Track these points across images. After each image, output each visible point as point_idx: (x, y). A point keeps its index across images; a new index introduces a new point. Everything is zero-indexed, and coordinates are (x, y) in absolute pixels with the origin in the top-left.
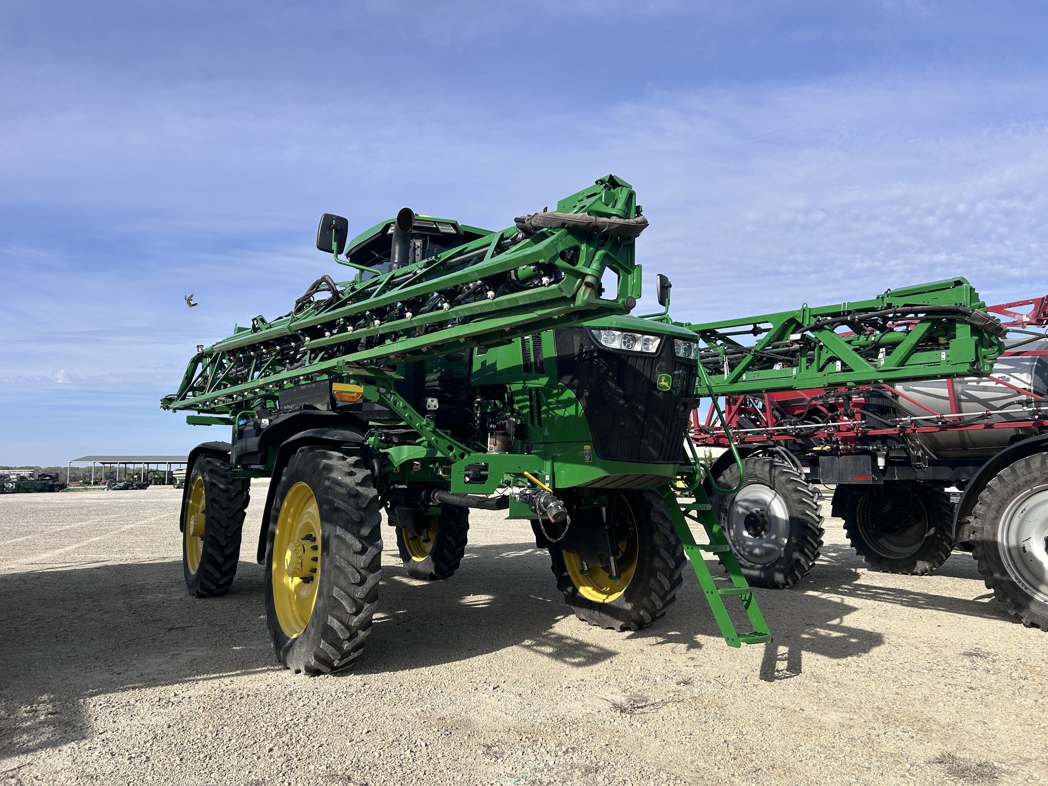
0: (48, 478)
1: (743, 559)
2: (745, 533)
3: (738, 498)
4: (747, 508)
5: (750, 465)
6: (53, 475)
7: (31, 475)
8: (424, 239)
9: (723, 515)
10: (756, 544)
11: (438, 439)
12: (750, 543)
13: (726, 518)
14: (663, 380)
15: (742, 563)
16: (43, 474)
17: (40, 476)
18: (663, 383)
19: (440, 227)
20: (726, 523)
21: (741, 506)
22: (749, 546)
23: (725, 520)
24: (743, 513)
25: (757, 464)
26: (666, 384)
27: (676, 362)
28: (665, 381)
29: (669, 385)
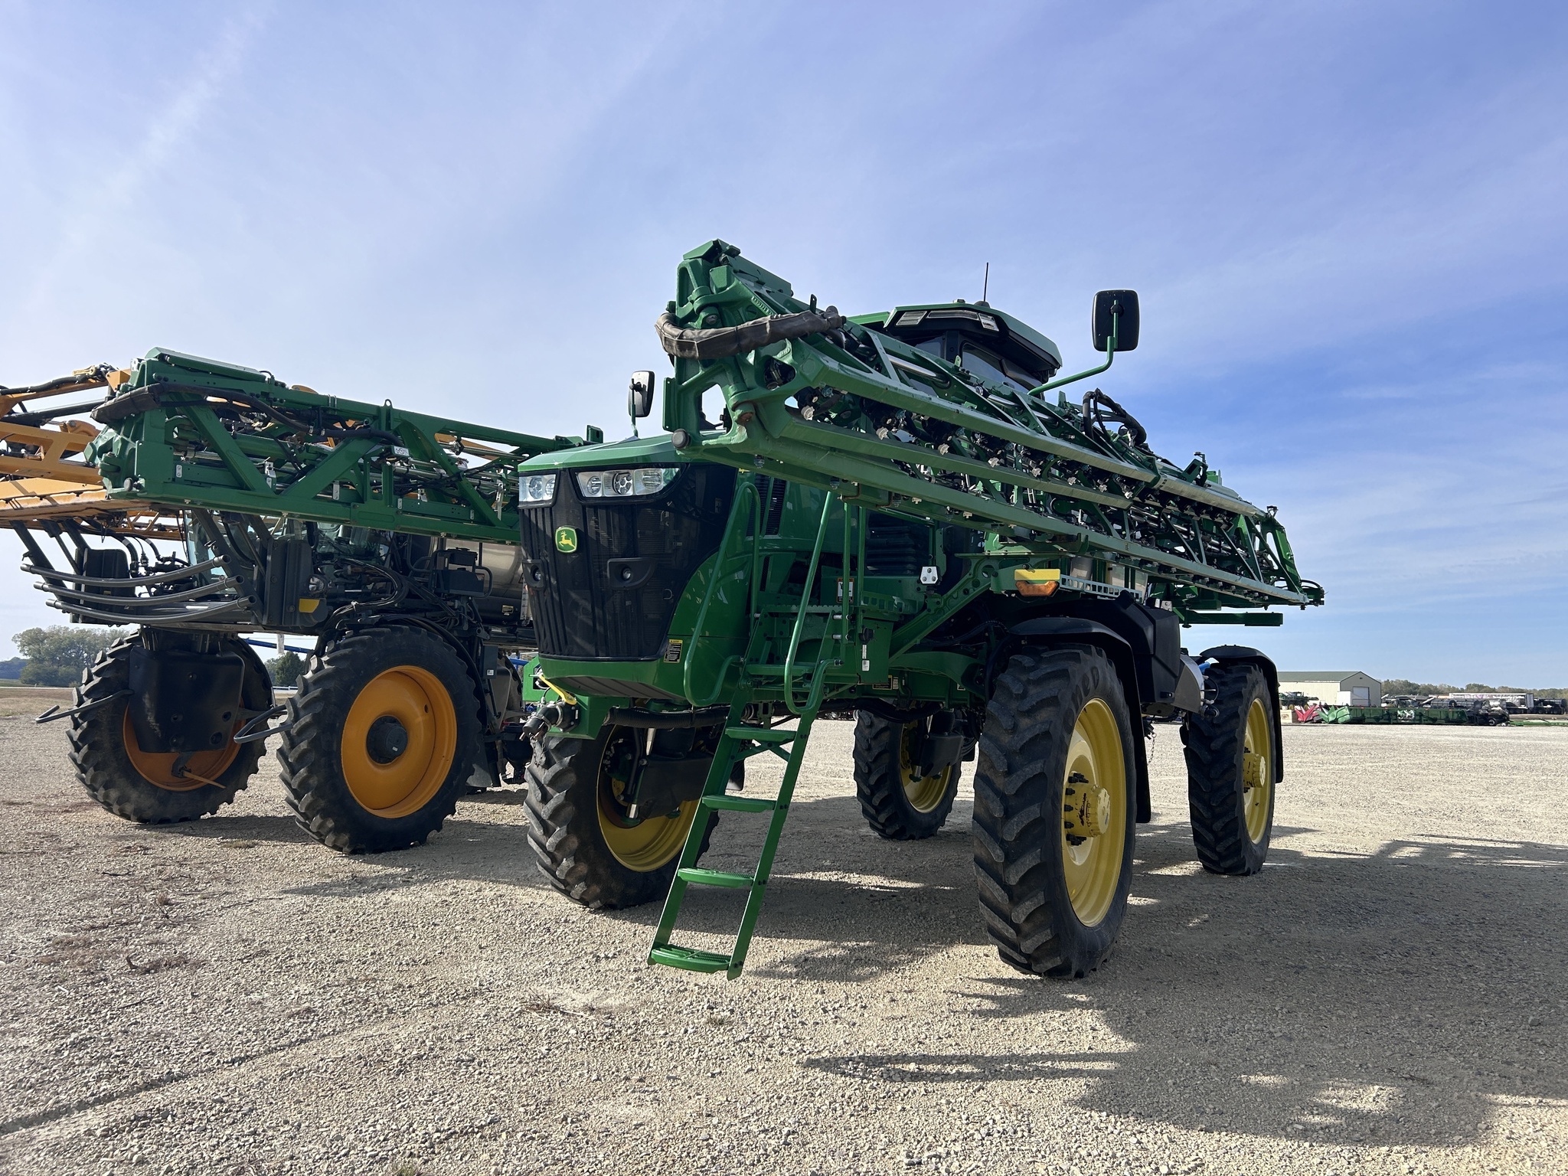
0: (1549, 706)
6: (1558, 702)
7: (1522, 702)
14: (563, 536)
16: (1541, 701)
17: (1536, 703)
18: (564, 542)
26: (569, 542)
27: (584, 508)
28: (566, 538)
29: (574, 544)
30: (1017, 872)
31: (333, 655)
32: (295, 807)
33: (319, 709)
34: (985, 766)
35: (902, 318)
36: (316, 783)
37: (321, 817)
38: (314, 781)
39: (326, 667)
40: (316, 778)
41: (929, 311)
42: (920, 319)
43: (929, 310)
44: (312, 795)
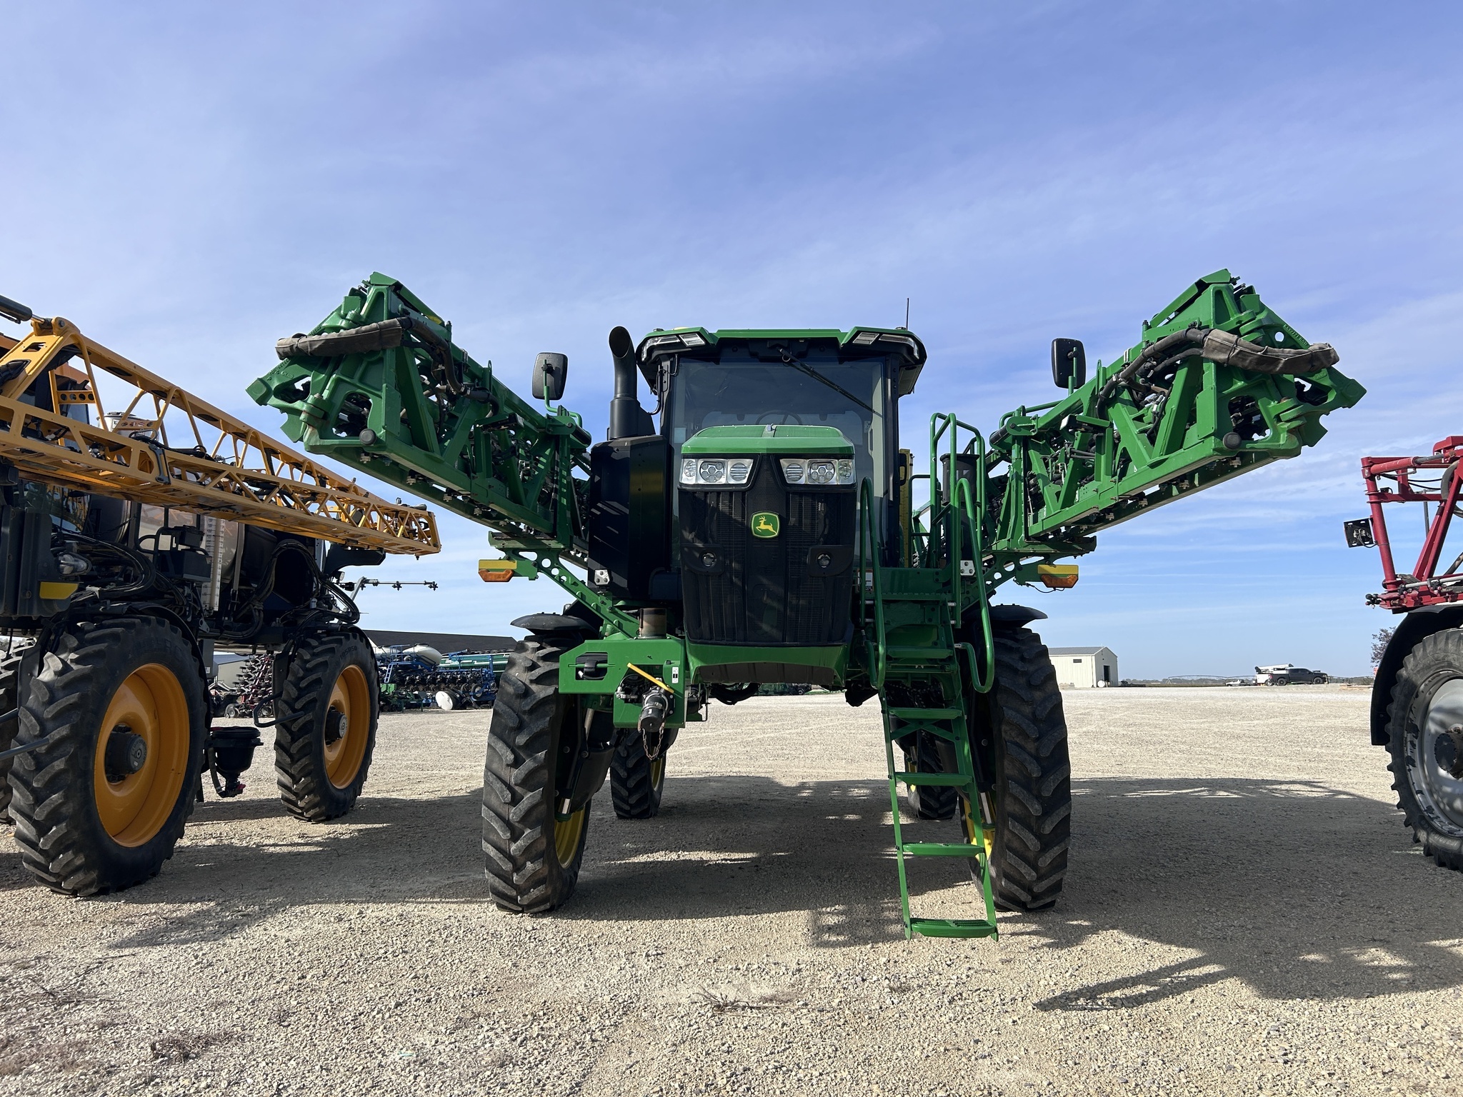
1: (1442, 818)
2: (1442, 772)
3: (1432, 706)
4: (1442, 724)
5: (1441, 645)
8: (672, 359)
9: (1409, 737)
10: (1457, 791)
11: (622, 621)
12: (1448, 789)
13: (1416, 742)
14: (762, 522)
15: (1437, 824)
18: (763, 527)
19: (684, 340)
20: (1417, 750)
21: (1433, 720)
22: (1446, 794)
23: (1413, 745)
24: (1437, 732)
25: (1450, 641)
26: (770, 528)
27: (788, 493)
28: (765, 524)
29: (775, 528)
30: (1052, 822)
31: (84, 651)
32: (33, 845)
33: (75, 718)
34: (1013, 734)
35: (858, 337)
36: (71, 810)
37: (73, 853)
38: (68, 809)
39: (74, 667)
40: (71, 805)
41: (881, 334)
42: (873, 339)
43: (881, 332)
44: (66, 826)
